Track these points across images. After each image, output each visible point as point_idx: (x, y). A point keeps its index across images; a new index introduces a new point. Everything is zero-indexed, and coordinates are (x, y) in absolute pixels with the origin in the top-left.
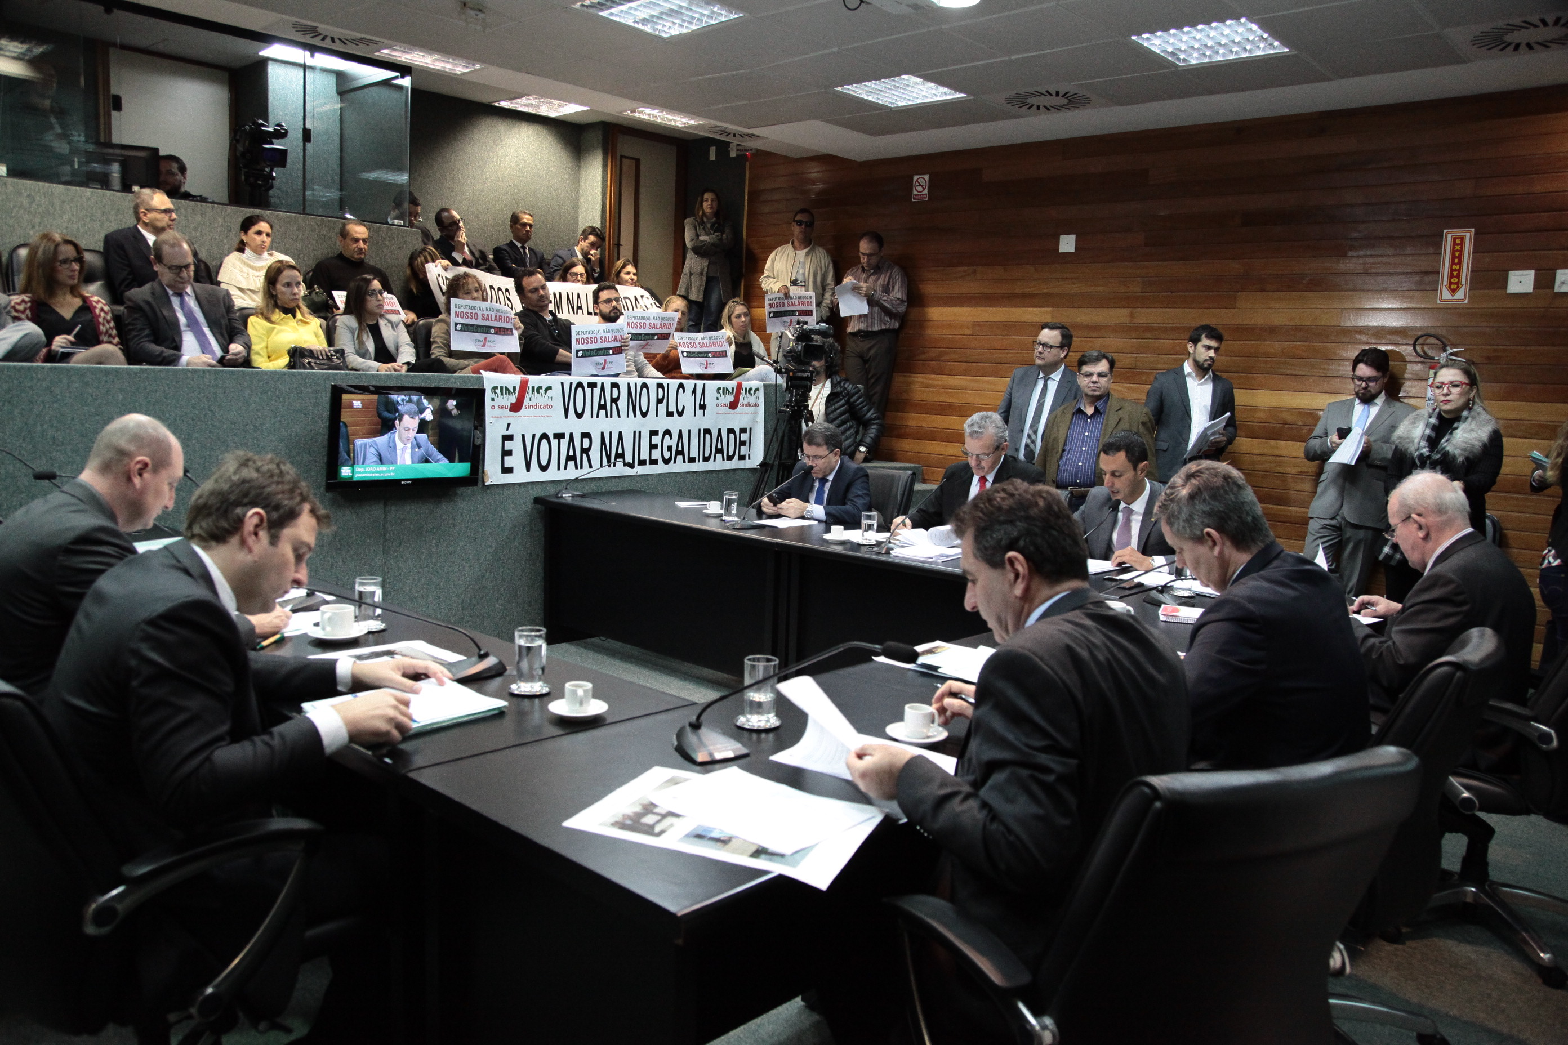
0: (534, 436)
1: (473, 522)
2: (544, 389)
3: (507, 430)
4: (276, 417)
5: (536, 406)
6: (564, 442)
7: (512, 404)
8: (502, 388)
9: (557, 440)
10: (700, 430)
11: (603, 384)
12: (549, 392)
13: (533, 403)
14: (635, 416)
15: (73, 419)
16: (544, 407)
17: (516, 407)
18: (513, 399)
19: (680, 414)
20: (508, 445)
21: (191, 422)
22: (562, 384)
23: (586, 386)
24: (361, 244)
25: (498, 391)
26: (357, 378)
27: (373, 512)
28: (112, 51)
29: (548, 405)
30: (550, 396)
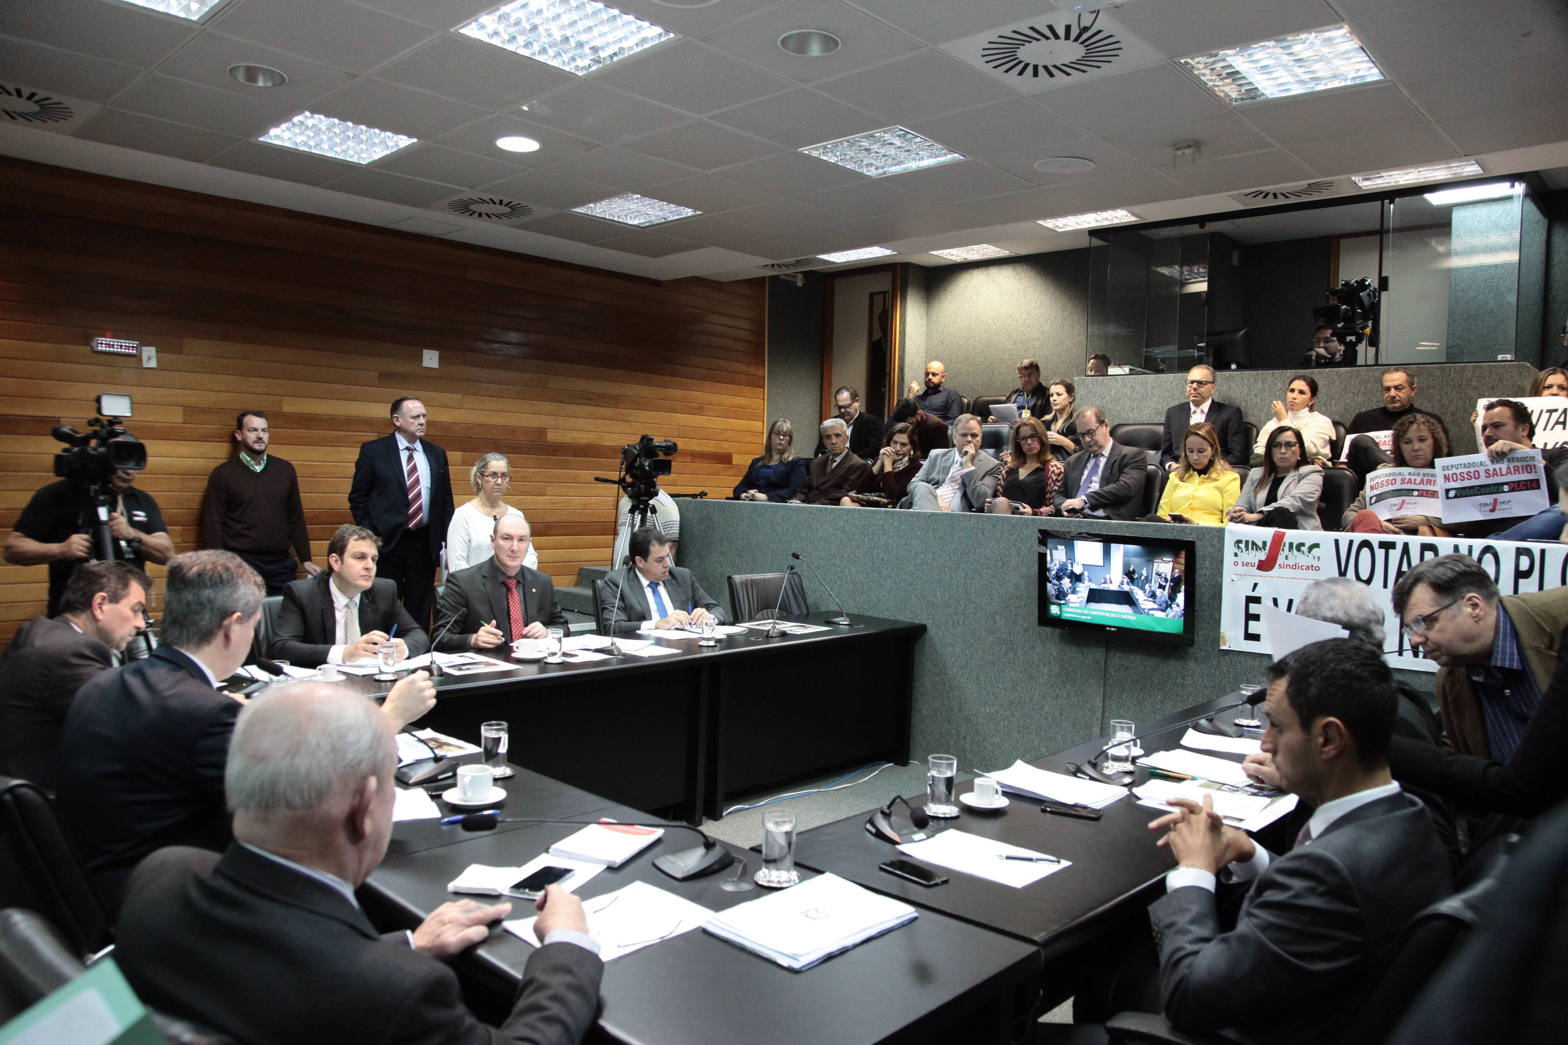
2: (1307, 545)
3: (1253, 590)
5: (1295, 567)
7: (1260, 561)
8: (1247, 542)
11: (1406, 546)
12: (1315, 551)
13: (1291, 561)
16: (1308, 568)
17: (1265, 566)
18: (1262, 555)
20: (1254, 608)
22: (1337, 542)
23: (1376, 546)
25: (1242, 546)
27: (1095, 655)
28: (1343, 243)
29: (1312, 566)
30: (1316, 556)
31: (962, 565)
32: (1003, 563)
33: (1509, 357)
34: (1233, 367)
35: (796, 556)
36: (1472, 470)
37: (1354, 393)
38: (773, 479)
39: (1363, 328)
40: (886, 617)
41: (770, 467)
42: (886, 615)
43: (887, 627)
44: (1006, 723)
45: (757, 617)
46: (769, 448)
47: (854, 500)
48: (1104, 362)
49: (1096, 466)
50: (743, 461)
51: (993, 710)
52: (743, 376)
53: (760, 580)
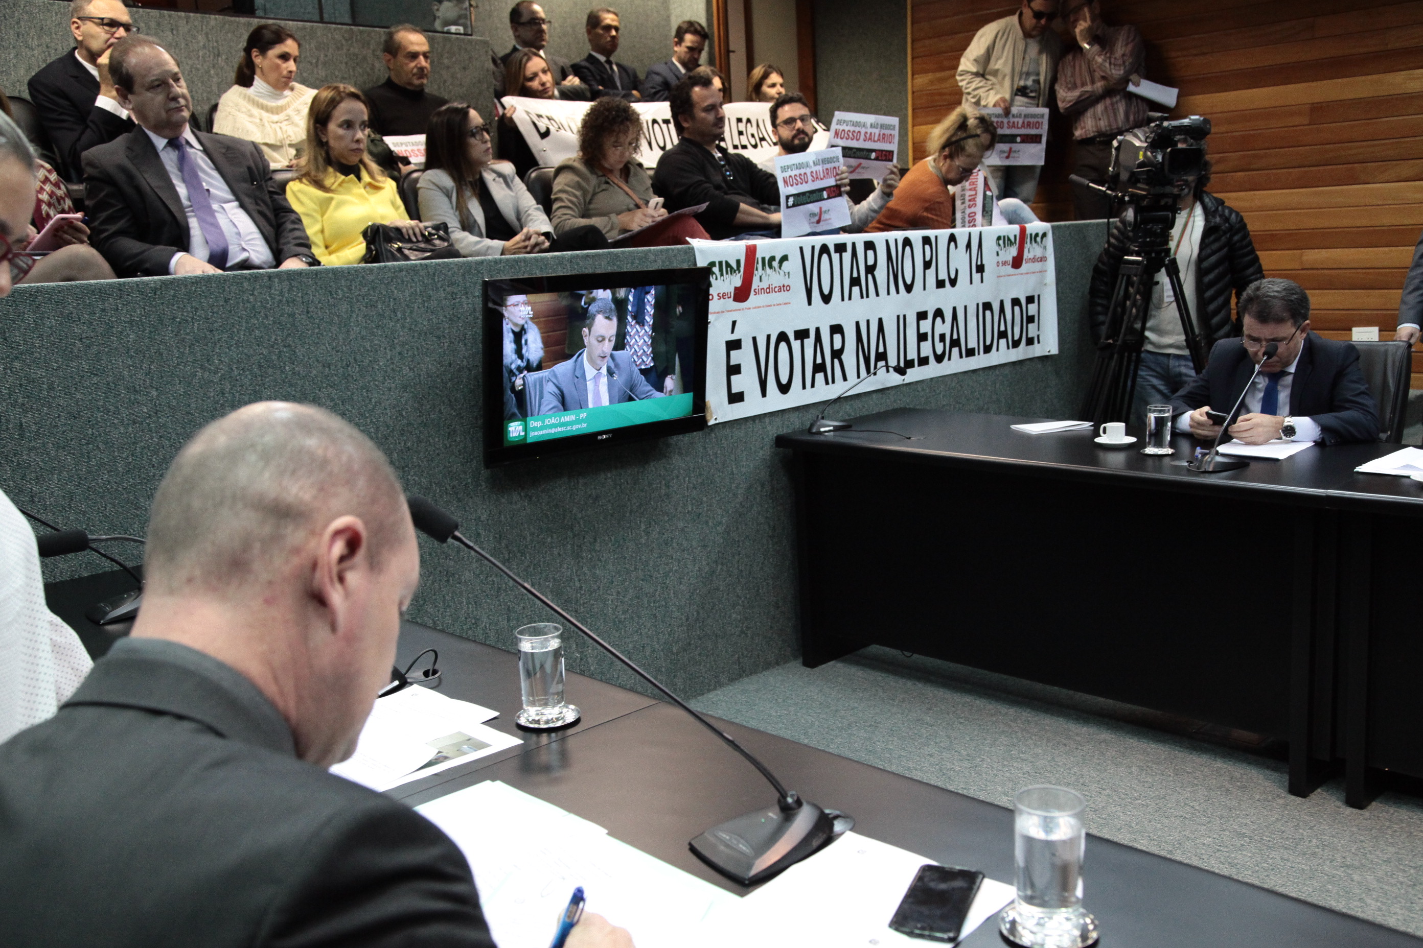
0: (769, 337)
1: (694, 487)
3: (733, 332)
4: (392, 347)
5: (769, 290)
6: (810, 343)
9: (799, 342)
10: (978, 305)
11: (854, 244)
13: (764, 285)
14: (898, 292)
15: (51, 388)
16: (780, 290)
17: (742, 294)
18: (737, 280)
19: (953, 283)
20: (736, 356)
21: (256, 370)
22: (801, 249)
23: (832, 250)
24: (422, 61)
25: (716, 270)
26: (512, 267)
29: (784, 285)
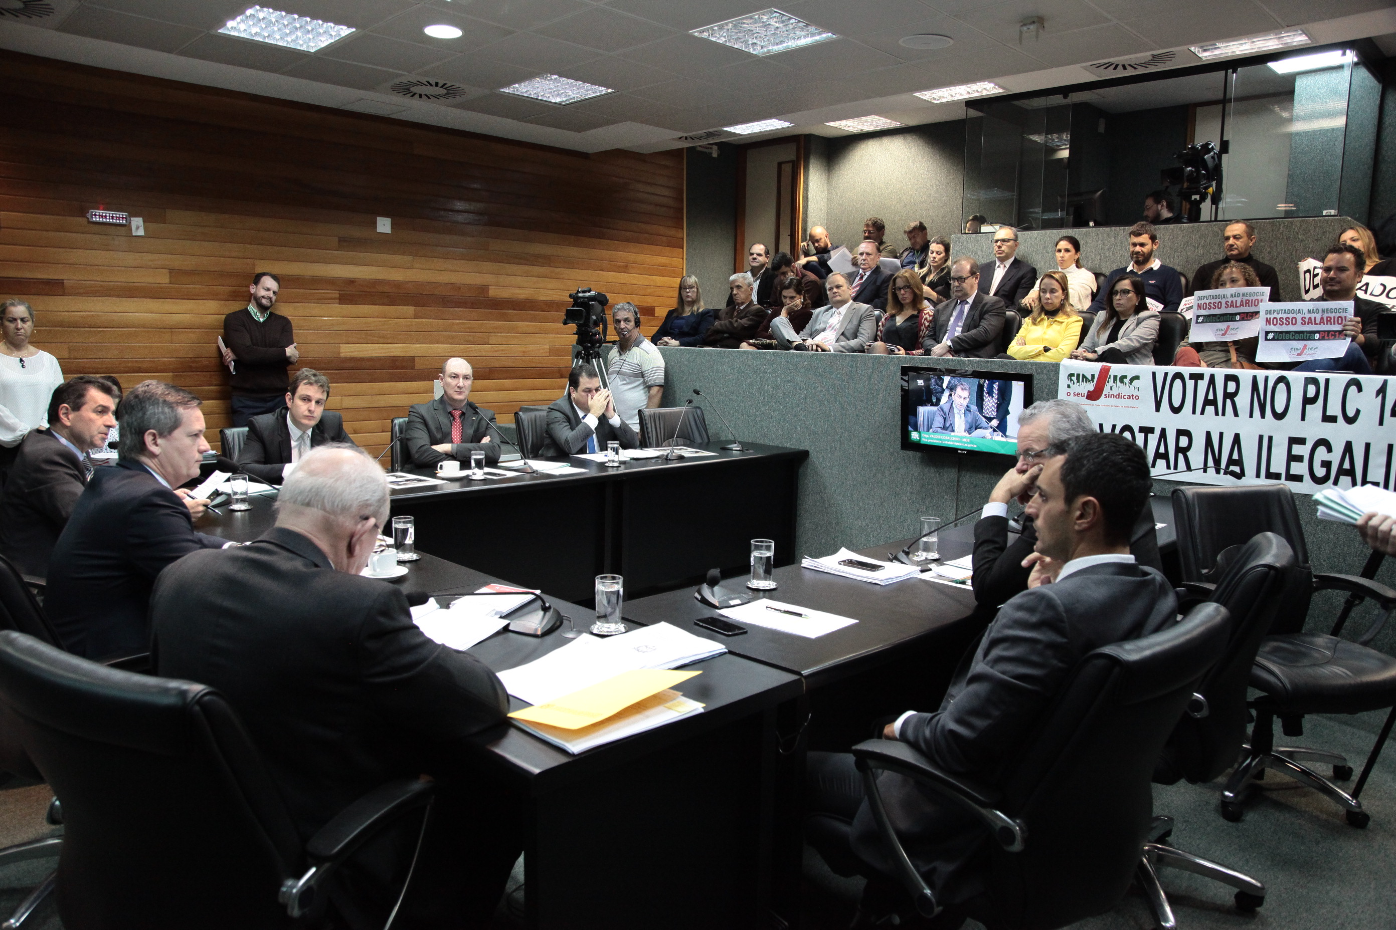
0: (1114, 426)
2: (1129, 378)
5: (1118, 396)
6: (1154, 437)
7: (1089, 392)
8: (1078, 375)
9: (1143, 435)
10: (1390, 445)
11: (1212, 377)
12: (1135, 382)
13: (1115, 392)
14: (1263, 416)
16: (1129, 397)
17: (1094, 395)
18: (1091, 387)
19: (1350, 421)
22: (1154, 374)
23: (1187, 377)
25: (1074, 378)
27: (950, 474)
28: (1199, 109)
29: (1133, 396)
30: (1137, 386)
31: (838, 399)
32: (873, 396)
33: (1333, 212)
34: (1091, 224)
35: (697, 392)
36: (1291, 316)
37: (1194, 247)
38: (686, 329)
39: (1206, 188)
40: (775, 444)
41: (683, 318)
42: (775, 443)
43: (775, 452)
44: (875, 535)
45: (664, 444)
46: (681, 301)
47: (750, 344)
48: (980, 220)
49: (962, 311)
50: (661, 313)
51: (864, 524)
52: (664, 239)
53: (667, 413)
